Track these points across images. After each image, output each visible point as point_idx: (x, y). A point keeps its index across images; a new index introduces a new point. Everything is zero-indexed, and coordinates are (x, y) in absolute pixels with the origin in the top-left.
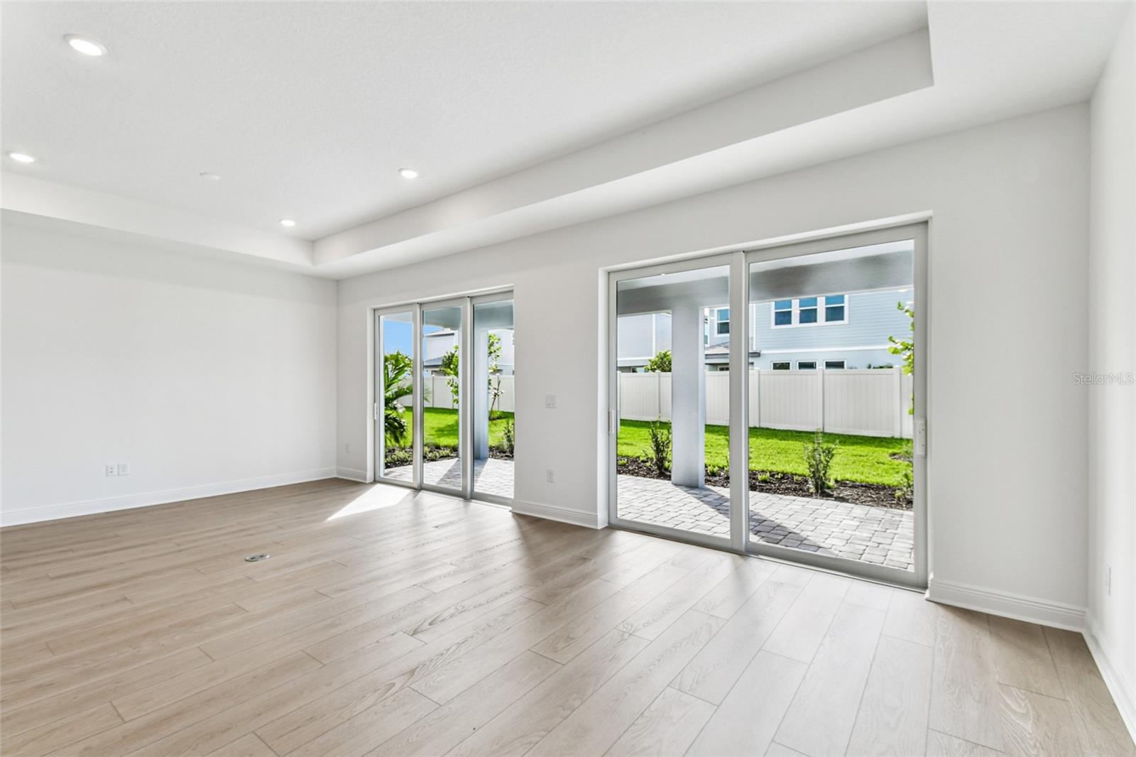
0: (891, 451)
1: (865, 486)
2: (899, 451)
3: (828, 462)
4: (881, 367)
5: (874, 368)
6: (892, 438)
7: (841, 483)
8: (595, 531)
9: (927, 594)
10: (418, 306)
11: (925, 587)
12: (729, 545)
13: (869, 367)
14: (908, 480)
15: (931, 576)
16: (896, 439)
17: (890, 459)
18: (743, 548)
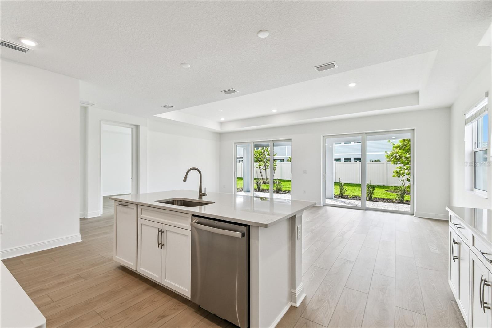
0: (385, 190)
1: (382, 199)
2: (388, 190)
3: (373, 191)
4: (375, 161)
5: (372, 161)
6: (384, 186)
7: (375, 198)
8: (321, 206)
9: (414, 215)
10: (253, 143)
11: (413, 214)
12: (361, 208)
13: (371, 161)
14: (398, 196)
15: (415, 211)
16: (386, 186)
17: (386, 192)
18: (365, 209)
